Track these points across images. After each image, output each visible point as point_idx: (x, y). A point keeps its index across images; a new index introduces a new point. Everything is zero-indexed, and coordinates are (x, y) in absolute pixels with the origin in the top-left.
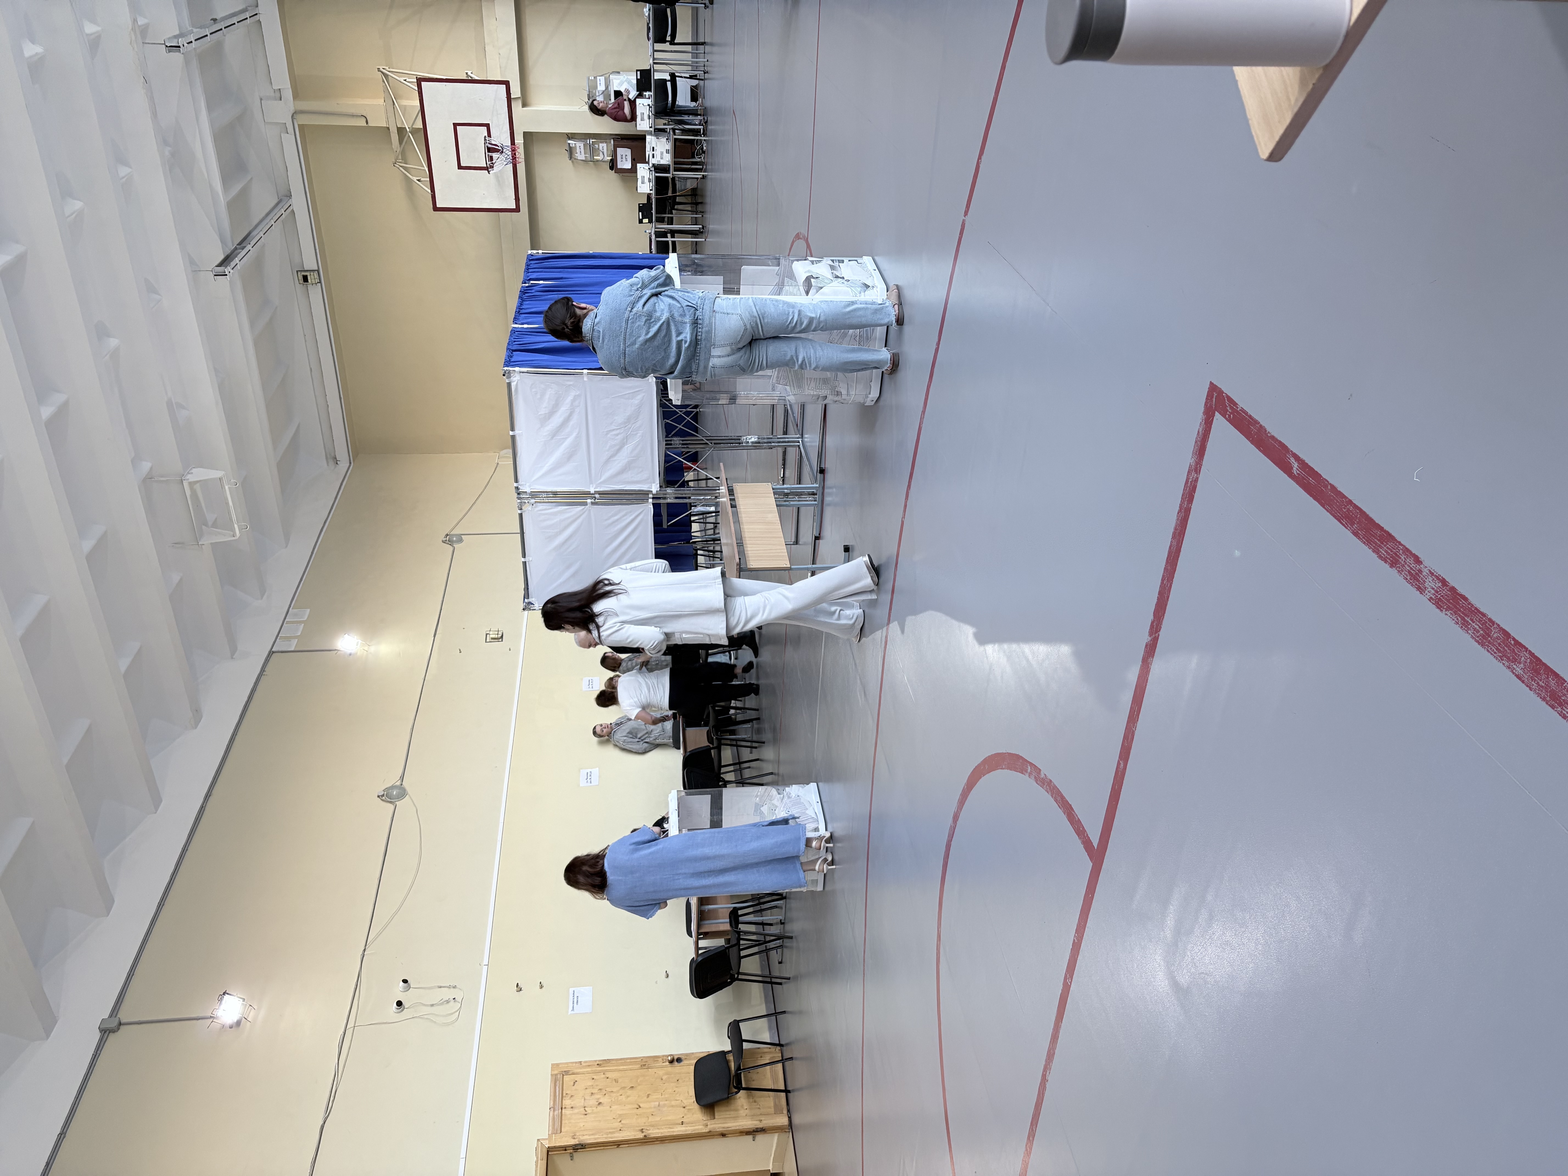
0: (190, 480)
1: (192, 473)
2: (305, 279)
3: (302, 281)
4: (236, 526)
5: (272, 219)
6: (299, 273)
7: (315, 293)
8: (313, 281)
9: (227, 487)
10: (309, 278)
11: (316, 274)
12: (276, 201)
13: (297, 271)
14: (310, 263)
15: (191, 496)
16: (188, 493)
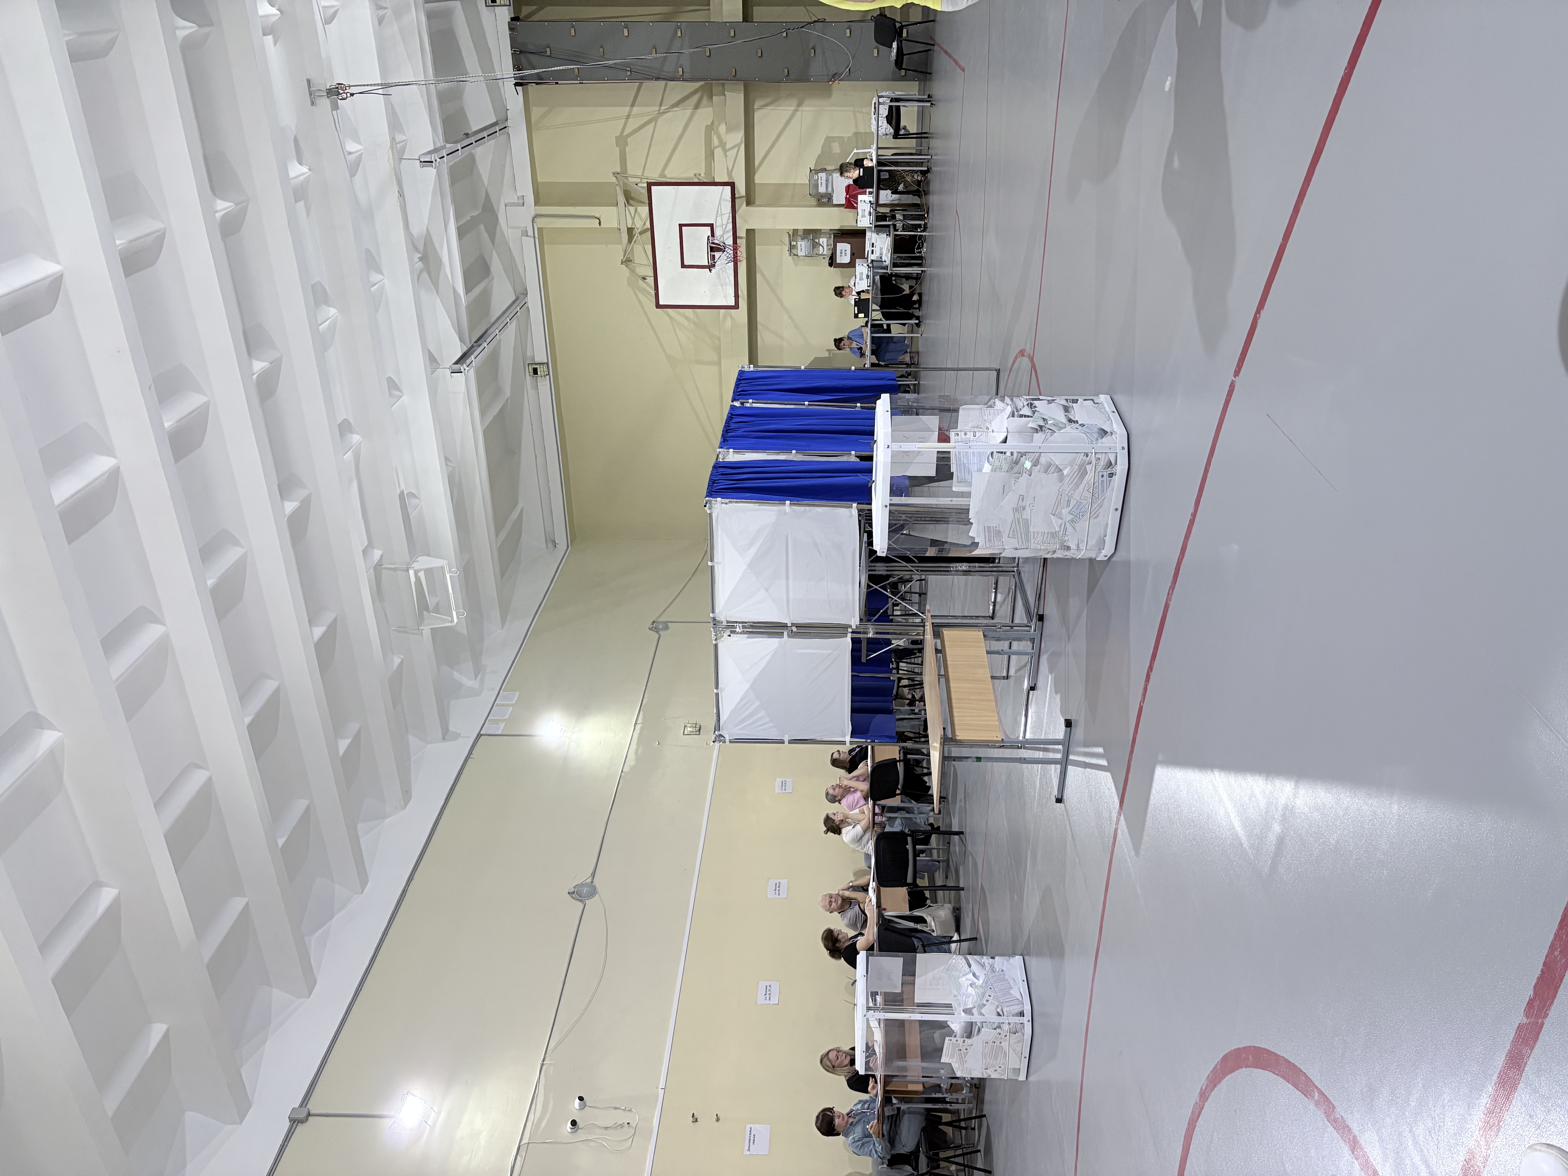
0: (416, 568)
1: (417, 561)
2: (535, 371)
3: (532, 374)
4: (454, 613)
5: (508, 316)
6: (530, 367)
7: (544, 385)
8: (542, 373)
9: (448, 576)
10: (538, 370)
11: (545, 367)
12: (514, 298)
13: (528, 364)
14: (541, 356)
15: (415, 583)
16: (413, 579)
